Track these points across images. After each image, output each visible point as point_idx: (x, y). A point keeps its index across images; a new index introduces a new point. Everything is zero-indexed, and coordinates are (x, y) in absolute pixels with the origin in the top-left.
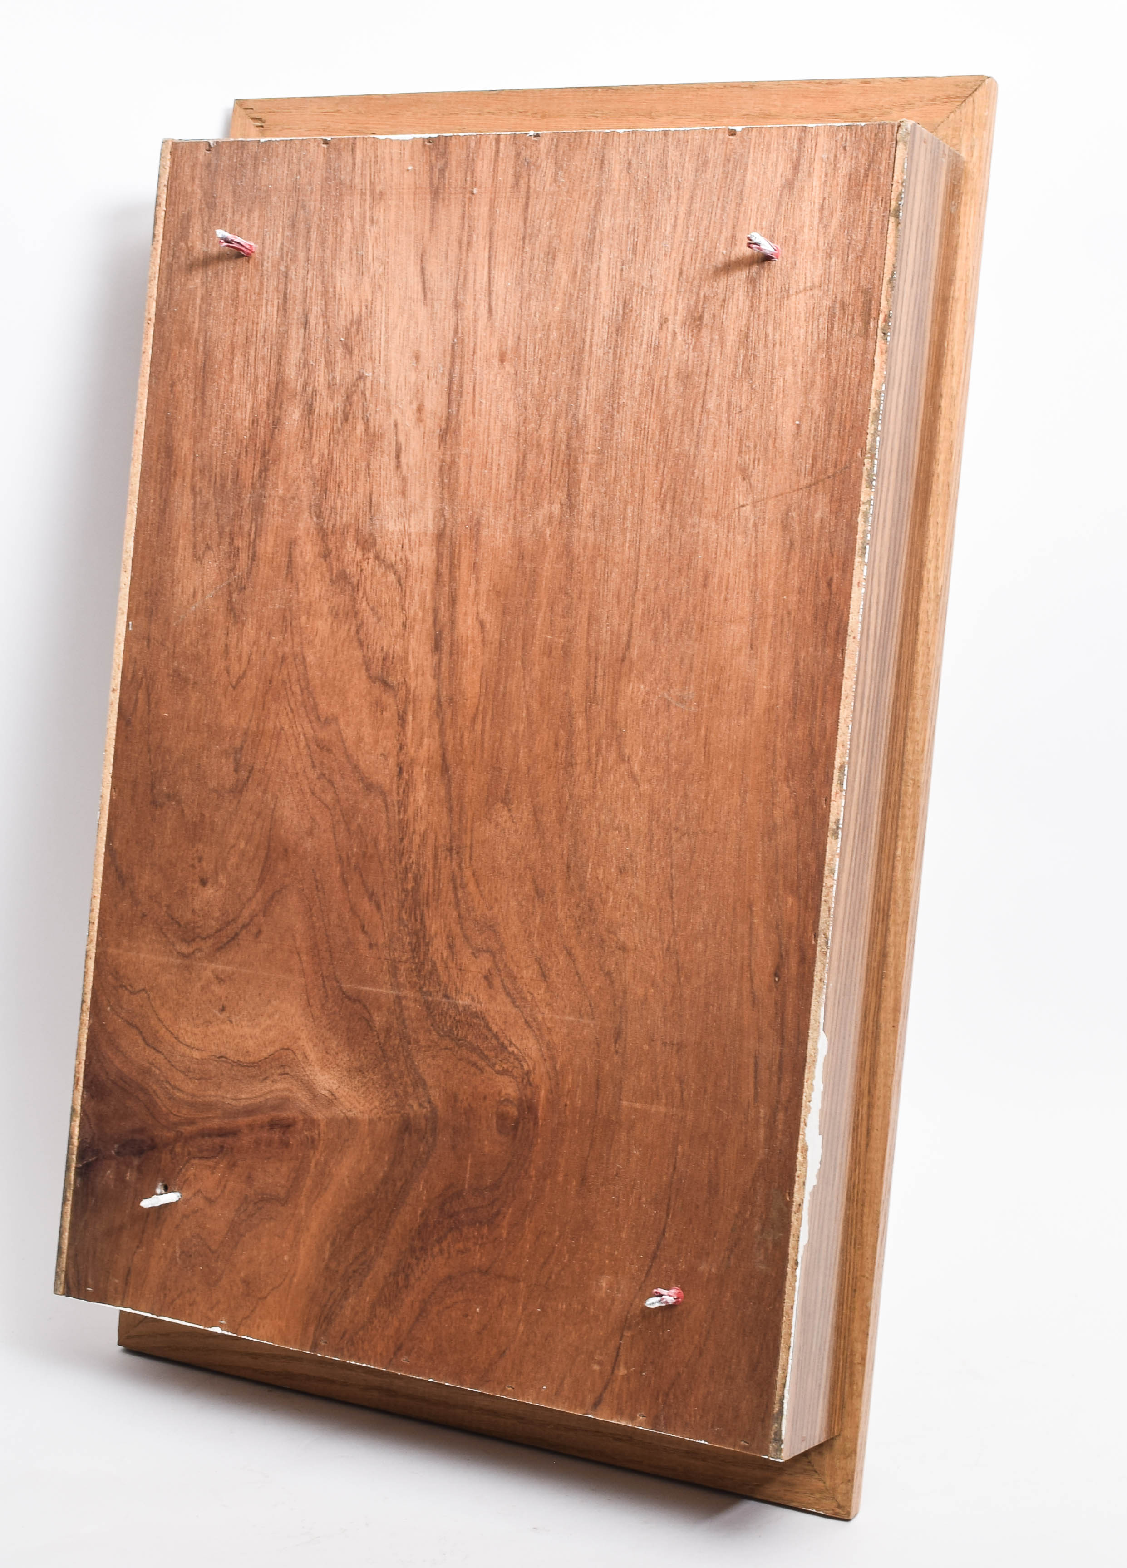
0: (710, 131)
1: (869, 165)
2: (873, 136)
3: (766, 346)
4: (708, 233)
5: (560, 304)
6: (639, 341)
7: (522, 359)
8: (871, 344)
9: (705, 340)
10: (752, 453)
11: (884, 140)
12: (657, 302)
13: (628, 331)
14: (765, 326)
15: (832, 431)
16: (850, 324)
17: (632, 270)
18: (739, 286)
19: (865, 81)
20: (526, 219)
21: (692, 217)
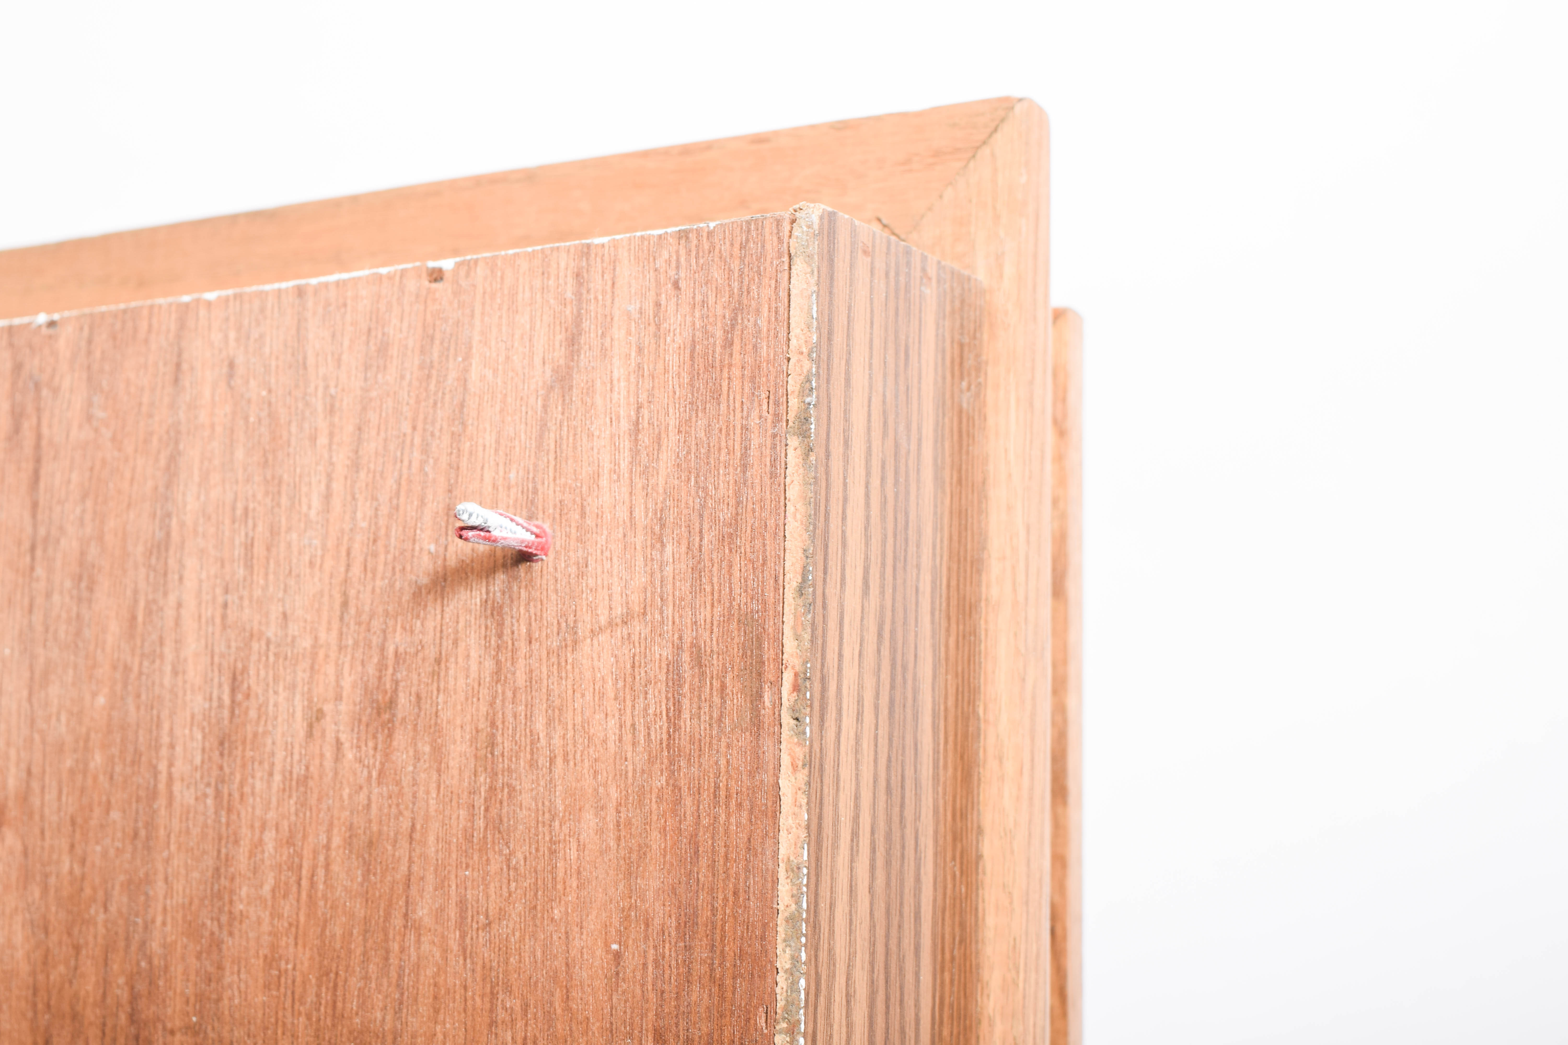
0: (390, 277)
1: (734, 319)
2: (736, 250)
3: (533, 764)
4: (397, 508)
5: (106, 690)
6: (266, 766)
7: (37, 817)
8: (767, 744)
9: (402, 757)
10: (520, 1024)
11: (761, 257)
12: (300, 674)
13: (244, 743)
14: (529, 717)
15: (696, 966)
16: (717, 700)
17: (246, 603)
18: (468, 625)
19: (759, 139)
20: (35, 505)
21: (362, 475)
